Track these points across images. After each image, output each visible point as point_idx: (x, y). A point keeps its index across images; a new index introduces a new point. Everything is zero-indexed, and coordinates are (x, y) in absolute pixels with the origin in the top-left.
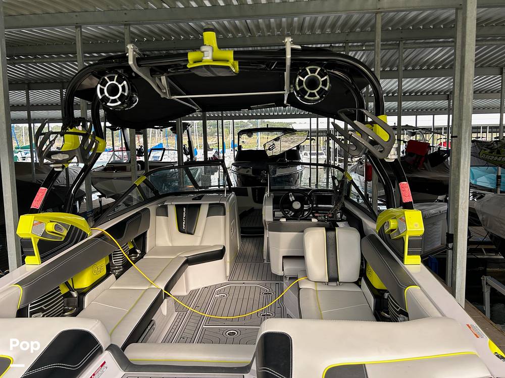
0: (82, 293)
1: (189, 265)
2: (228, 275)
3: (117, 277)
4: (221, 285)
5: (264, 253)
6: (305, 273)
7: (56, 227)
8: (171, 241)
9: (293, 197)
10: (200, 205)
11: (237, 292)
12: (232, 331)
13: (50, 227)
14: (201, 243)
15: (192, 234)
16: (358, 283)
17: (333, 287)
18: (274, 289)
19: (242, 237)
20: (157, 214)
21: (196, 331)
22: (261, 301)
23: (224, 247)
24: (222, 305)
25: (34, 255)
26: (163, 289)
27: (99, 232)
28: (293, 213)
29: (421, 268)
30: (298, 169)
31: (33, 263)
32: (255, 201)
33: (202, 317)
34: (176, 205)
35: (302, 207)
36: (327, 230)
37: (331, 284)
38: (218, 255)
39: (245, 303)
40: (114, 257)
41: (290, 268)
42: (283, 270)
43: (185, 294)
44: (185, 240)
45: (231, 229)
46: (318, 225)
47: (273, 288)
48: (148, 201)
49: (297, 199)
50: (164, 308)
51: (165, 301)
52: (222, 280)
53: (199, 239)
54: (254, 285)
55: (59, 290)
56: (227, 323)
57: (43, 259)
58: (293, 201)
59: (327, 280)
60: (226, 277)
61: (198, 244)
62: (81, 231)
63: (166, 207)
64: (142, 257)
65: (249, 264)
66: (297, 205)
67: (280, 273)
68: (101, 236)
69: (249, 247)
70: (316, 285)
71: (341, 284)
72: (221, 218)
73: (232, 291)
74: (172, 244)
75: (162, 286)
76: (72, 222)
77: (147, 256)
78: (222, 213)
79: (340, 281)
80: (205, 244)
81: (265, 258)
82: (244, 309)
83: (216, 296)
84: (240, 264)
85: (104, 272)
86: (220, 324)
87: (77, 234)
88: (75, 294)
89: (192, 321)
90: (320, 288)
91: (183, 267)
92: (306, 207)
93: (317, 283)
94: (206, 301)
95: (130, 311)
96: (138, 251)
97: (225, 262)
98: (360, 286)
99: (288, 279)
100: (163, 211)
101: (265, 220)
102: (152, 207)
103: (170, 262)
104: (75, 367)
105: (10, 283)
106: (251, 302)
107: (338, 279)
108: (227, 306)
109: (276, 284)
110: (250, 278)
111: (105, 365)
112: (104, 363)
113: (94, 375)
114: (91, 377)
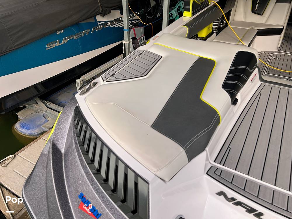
3: (217, 35)
4: (274, 52)
8: (245, 18)
11: (286, 58)
14: (265, 22)
15: (260, 15)
23: (283, 27)
24: (276, 64)
25: (190, 11)
31: (188, 16)
33: (263, 68)
52: (275, 49)
56: (281, 74)
57: (193, 14)
60: (278, 47)
64: (226, 27)
68: (216, 6)
72: (287, 5)
73: (282, 57)
78: (289, 1)
80: (269, 23)
83: (271, 58)
86: (277, 74)
91: (256, 36)
94: (265, 60)
96: (224, 22)
97: (280, 38)
103: (247, 31)
104: (251, 71)
105: (181, 25)
108: (280, 65)
111: (256, 75)
112: (256, 74)
113: (253, 78)
114: (252, 80)
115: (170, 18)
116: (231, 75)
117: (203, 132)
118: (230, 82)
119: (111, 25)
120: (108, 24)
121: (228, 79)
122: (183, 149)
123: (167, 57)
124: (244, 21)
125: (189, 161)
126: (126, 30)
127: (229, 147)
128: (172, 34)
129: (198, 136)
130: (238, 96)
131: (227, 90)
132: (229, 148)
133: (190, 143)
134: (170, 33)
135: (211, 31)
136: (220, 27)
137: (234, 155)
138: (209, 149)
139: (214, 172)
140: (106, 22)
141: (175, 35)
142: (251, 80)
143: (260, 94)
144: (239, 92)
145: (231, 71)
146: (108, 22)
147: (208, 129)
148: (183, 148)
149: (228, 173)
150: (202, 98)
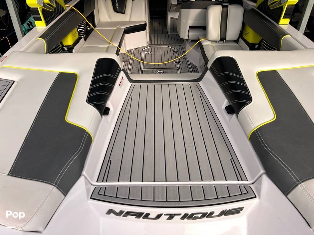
0: (70, 48)
1: (126, 34)
2: (148, 41)
3: (85, 40)
4: (145, 47)
6: (205, 36)
8: (110, 18)
11: (156, 51)
12: (160, 71)
14: (130, 19)
15: (123, 13)
16: (236, 41)
17: (221, 44)
18: (179, 49)
22: (172, 55)
23: (146, 22)
24: (150, 58)
25: (41, 20)
26: (118, 47)
27: (70, 8)
29: (288, 27)
31: (41, 26)
36: (223, 7)
37: (219, 42)
39: (163, 57)
40: (79, 27)
41: (193, 34)
42: (188, 36)
43: (125, 52)
46: (216, 4)
52: (145, 44)
53: (128, 17)
54: (165, 47)
56: (155, 67)
59: (219, 40)
60: (148, 42)
61: (127, 20)
62: (61, 6)
65: (159, 35)
67: (186, 38)
68: (72, 10)
69: (156, 25)
70: (212, 43)
71: (226, 42)
73: (153, 50)
74: (111, 20)
75: (117, 45)
77: (97, 27)
80: (133, 20)
81: (169, 30)
82: (163, 60)
83: (144, 53)
84: (153, 35)
86: (152, 68)
87: (59, 8)
88: (66, 48)
90: (214, 44)
91: (124, 35)
93: (213, 42)
94: (139, 56)
97: (147, 33)
98: (238, 43)
99: (190, 41)
101: (171, 3)
103: (114, 31)
104: (115, 77)
105: (35, 37)
106: (166, 56)
107: (225, 39)
108: (153, 58)
109: (179, 46)
110: (162, 43)
111: (123, 78)
112: (123, 77)
113: (121, 82)
114: (120, 84)
115: (30, 27)
116: (94, 86)
117: (73, 159)
118: (94, 94)
121: (91, 91)
122: (52, 187)
123: (21, 80)
124: (110, 21)
125: (65, 196)
127: (110, 159)
128: (24, 52)
129: (68, 165)
130: (109, 104)
131: (92, 104)
132: (110, 161)
133: (60, 176)
134: (21, 51)
135: (77, 37)
136: (87, 30)
137: (115, 167)
138: (86, 173)
139: (98, 194)
141: (28, 52)
142: (120, 85)
143: (131, 96)
144: (109, 100)
145: (94, 82)
147: (79, 152)
148: (52, 185)
149: (111, 187)
150: (67, 120)
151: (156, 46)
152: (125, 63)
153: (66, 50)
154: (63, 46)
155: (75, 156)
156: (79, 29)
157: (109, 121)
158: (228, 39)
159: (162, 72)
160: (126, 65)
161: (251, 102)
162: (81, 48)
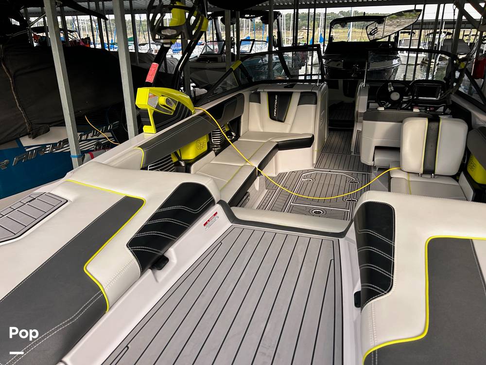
0: (189, 164)
1: (279, 150)
2: (315, 162)
3: (216, 154)
4: (308, 171)
5: (352, 145)
6: (398, 164)
7: (167, 101)
8: (263, 127)
9: (392, 88)
10: (292, 93)
11: (323, 178)
12: (317, 210)
13: (162, 101)
14: (291, 130)
15: (282, 122)
16: (456, 177)
17: (427, 179)
18: (360, 179)
19: (330, 130)
20: (251, 101)
21: (285, 207)
22: (347, 187)
23: (313, 136)
24: (309, 188)
25: (150, 125)
26: (257, 167)
27: (201, 111)
28: (390, 105)
30: (393, 64)
31: (150, 132)
32: (346, 95)
33: (290, 195)
34: (268, 92)
35: (401, 98)
36: (430, 121)
37: (423, 176)
38: (306, 143)
39: (331, 189)
40: (213, 136)
41: (381, 159)
42: (373, 160)
43: (274, 175)
44: (275, 127)
45: (320, 119)
46: (419, 116)
47: (360, 177)
48: (242, 87)
49: (396, 90)
50: (257, 183)
51: (258, 178)
52: (309, 166)
53: (289, 127)
54: (340, 174)
55: (171, 158)
56: (312, 203)
57: (158, 129)
58: (392, 92)
59: (421, 171)
60: (313, 164)
61: (287, 131)
62: (186, 108)
63: (259, 94)
64: (237, 140)
65: (335, 155)
66: (395, 96)
67: (370, 163)
68: (203, 114)
69: (337, 140)
70: (409, 176)
71: (436, 177)
72: (313, 106)
73: (318, 177)
74: (263, 129)
75: (256, 164)
76: (179, 98)
77: (242, 138)
78: (314, 102)
79: (435, 174)
80: (295, 131)
81: (353, 150)
82: (330, 192)
83: (303, 179)
84: (327, 155)
85: (205, 148)
86: (307, 203)
87: (184, 110)
88: (183, 164)
89: (282, 198)
90: (413, 178)
91: (274, 151)
92: (405, 99)
94: (293, 183)
95: (229, 182)
96: (233, 133)
97: (313, 151)
98: (457, 181)
99: (377, 169)
100: (256, 98)
101: (358, 111)
102: (246, 93)
103: (261, 145)
104: (195, 211)
105: (134, 145)
106: (336, 188)
107: (433, 172)
108: (314, 189)
109: (363, 174)
110: (336, 167)
111: (217, 215)
112: (216, 213)
113: (209, 221)
114: (206, 223)
116: (152, 222)
118: (144, 234)
119: (54, 150)
120: (48, 149)
123: (77, 200)
124: (262, 131)
126: (74, 157)
127: (129, 345)
128: (106, 165)
130: (172, 252)
131: (132, 249)
132: (126, 349)
134: (103, 163)
136: (225, 141)
140: (44, 146)
141: (110, 166)
142: (205, 225)
143: (220, 244)
144: (172, 247)
146: (47, 146)
147: (68, 322)
150: (86, 268)
151: (325, 171)
152: (269, 192)
153: (183, 165)
154: (180, 159)
155: (59, 327)
156: (213, 139)
157: (160, 280)
158: (437, 171)
159: (321, 213)
160: (270, 194)
161: (388, 292)
162: (206, 164)
